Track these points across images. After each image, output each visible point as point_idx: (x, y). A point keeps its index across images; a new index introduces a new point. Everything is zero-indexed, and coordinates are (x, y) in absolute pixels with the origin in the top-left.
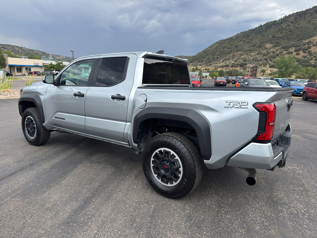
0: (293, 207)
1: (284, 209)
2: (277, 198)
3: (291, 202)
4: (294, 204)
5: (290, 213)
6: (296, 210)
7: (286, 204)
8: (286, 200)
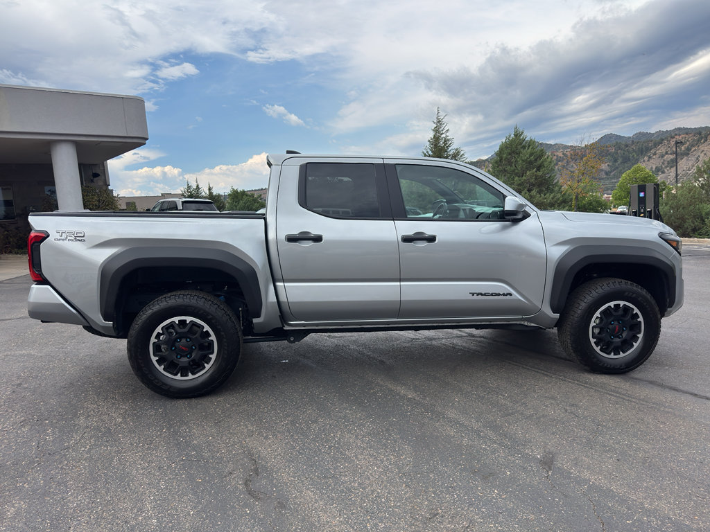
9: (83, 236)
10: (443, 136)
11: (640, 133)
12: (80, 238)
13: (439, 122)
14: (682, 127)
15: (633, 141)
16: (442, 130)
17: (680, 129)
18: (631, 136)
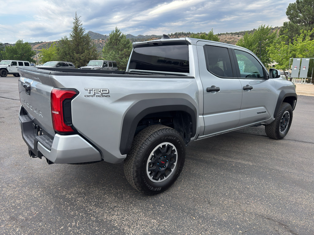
0: (15, 188)
1: (21, 182)
2: (35, 187)
3: (20, 192)
4: (16, 191)
5: (14, 181)
6: (11, 186)
7: (23, 187)
8: (26, 190)
9: (108, 93)
10: (80, 27)
11: (140, 35)
12: (105, 94)
13: (76, 19)
14: (154, 35)
15: (138, 39)
16: (79, 24)
17: (153, 35)
18: (137, 36)
